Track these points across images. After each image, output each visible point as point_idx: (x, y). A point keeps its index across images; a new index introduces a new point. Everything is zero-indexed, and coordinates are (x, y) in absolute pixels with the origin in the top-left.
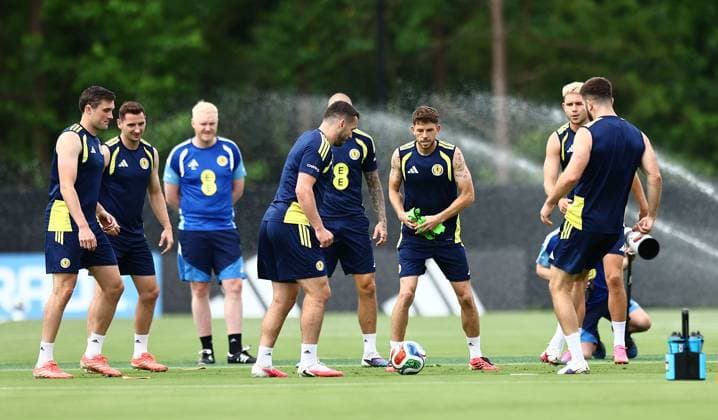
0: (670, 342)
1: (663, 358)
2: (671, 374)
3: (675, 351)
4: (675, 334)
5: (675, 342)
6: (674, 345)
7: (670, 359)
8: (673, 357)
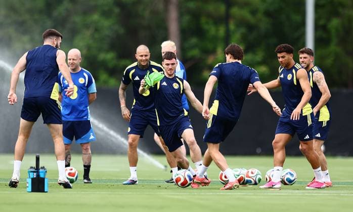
0: (29, 172)
1: (26, 180)
2: (30, 189)
3: (32, 177)
4: (32, 168)
5: (32, 172)
6: (31, 174)
7: (30, 181)
8: (30, 180)
